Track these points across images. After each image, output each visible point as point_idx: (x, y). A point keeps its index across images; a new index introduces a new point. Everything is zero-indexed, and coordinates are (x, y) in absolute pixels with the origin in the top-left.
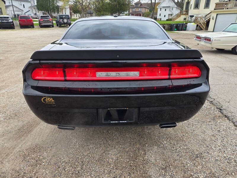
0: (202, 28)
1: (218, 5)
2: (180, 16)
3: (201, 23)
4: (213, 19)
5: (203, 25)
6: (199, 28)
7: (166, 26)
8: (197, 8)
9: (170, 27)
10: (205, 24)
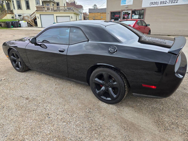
0: (32, 25)
1: (38, 8)
2: (6, 15)
3: (30, 21)
4: (38, 18)
5: (32, 22)
6: (30, 25)
7: (2, 24)
8: (20, 9)
9: (6, 25)
10: (34, 22)
